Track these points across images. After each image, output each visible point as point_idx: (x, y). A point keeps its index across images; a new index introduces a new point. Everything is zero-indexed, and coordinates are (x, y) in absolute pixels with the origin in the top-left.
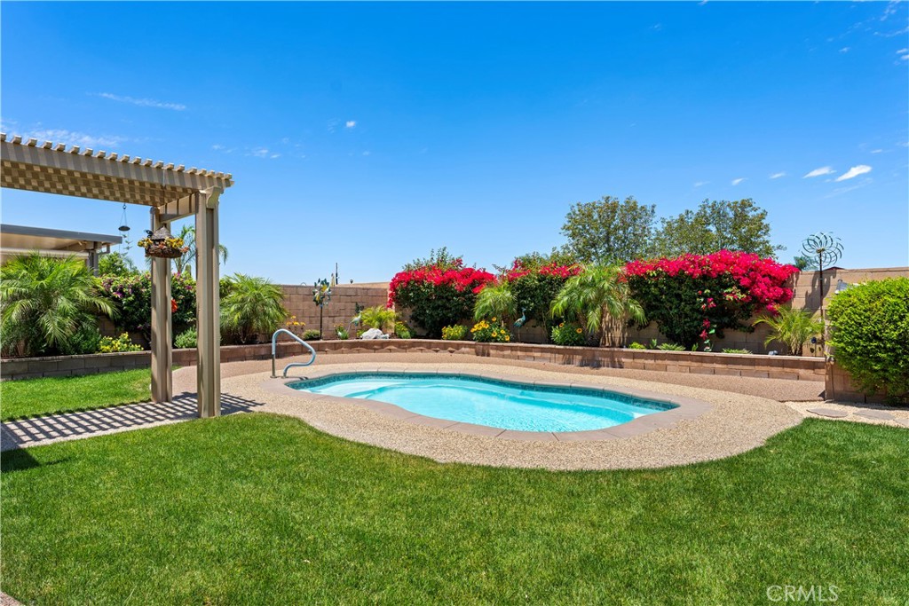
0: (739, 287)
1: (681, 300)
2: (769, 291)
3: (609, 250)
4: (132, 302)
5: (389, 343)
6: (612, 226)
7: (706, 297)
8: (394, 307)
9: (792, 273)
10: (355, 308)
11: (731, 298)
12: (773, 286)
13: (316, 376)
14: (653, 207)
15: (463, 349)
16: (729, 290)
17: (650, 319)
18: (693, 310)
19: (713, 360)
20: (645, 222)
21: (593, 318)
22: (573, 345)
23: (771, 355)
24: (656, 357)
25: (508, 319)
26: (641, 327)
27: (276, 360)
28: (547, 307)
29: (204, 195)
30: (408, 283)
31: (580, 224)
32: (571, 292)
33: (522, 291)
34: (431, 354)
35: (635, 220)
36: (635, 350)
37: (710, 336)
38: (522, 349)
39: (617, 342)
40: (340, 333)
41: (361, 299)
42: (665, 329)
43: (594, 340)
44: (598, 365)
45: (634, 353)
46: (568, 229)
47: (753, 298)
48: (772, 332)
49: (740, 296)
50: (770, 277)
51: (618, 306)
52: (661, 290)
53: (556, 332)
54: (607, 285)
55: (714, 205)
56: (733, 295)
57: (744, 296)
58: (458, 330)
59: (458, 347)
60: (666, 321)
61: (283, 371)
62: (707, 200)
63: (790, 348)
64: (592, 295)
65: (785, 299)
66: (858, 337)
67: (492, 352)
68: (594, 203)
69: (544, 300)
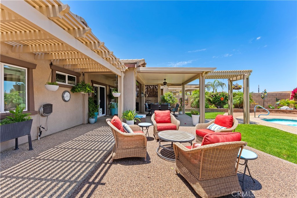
4: (214, 98)
5: (293, 111)
8: (293, 99)
10: (276, 99)
13: (269, 118)
27: (256, 113)
29: (246, 76)
40: (271, 107)
41: (277, 97)
61: (258, 116)
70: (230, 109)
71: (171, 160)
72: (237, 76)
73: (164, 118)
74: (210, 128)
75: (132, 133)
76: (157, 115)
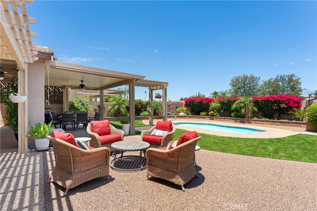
0: (285, 104)
1: (268, 107)
2: (293, 105)
3: (244, 90)
5: (187, 116)
6: (246, 83)
7: (275, 106)
8: (185, 107)
9: (301, 100)
10: (176, 107)
11: (283, 107)
12: (295, 103)
14: (260, 77)
15: (206, 118)
16: (282, 104)
17: (259, 111)
18: (272, 109)
19: (277, 122)
20: (257, 82)
21: (243, 111)
22: (237, 118)
23: (294, 121)
24: (261, 121)
25: (218, 111)
26: (257, 113)
28: (230, 108)
29: (165, 86)
30: (191, 101)
31: (235, 83)
32: (237, 104)
33: (223, 104)
34: (198, 119)
35: (253, 81)
36: (255, 119)
37: (276, 116)
38: (223, 118)
39: (250, 117)
40: (177, 114)
41: (177, 105)
42: (264, 114)
43: (243, 116)
44: (244, 123)
45: (255, 120)
46: (231, 84)
47: (289, 106)
48: (294, 115)
49: (285, 106)
50: (294, 101)
51: (250, 108)
52: (262, 104)
53: (232, 114)
54: (247, 103)
55: (281, 76)
56: (283, 106)
57: (286, 106)
58: (204, 113)
59: (205, 118)
60: (264, 112)
62: (278, 75)
63: (300, 119)
64: (242, 105)
65: (299, 107)
66: (314, 116)
67: (214, 119)
68: (240, 76)
69: (229, 106)
70: (150, 116)
71: (129, 170)
72: (157, 86)
73: (104, 129)
74: (154, 134)
75: (89, 150)
76: (95, 126)
